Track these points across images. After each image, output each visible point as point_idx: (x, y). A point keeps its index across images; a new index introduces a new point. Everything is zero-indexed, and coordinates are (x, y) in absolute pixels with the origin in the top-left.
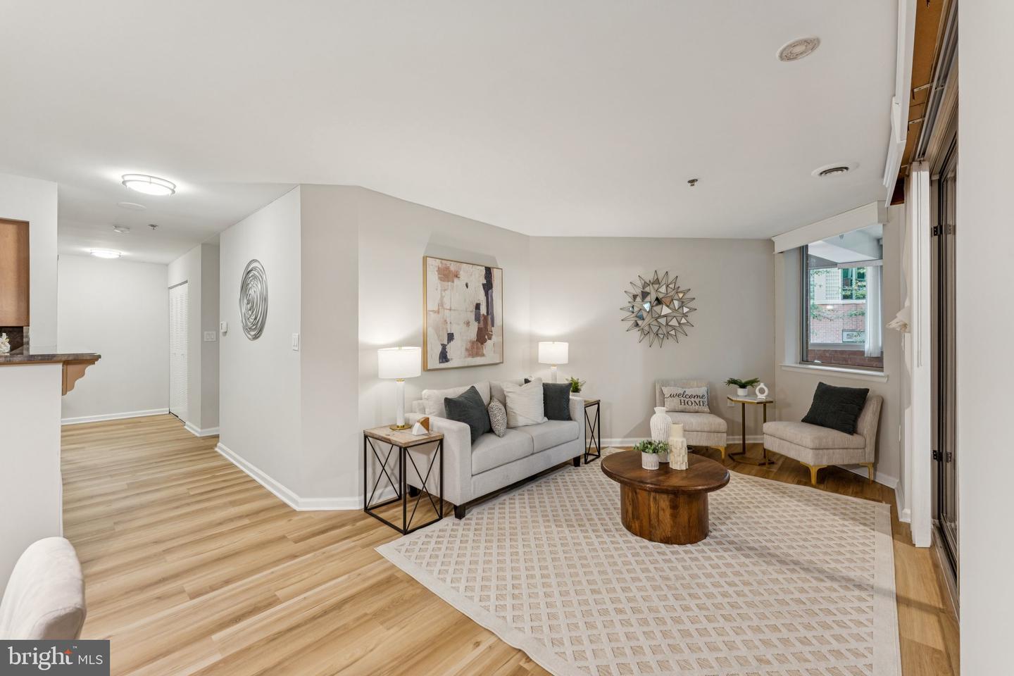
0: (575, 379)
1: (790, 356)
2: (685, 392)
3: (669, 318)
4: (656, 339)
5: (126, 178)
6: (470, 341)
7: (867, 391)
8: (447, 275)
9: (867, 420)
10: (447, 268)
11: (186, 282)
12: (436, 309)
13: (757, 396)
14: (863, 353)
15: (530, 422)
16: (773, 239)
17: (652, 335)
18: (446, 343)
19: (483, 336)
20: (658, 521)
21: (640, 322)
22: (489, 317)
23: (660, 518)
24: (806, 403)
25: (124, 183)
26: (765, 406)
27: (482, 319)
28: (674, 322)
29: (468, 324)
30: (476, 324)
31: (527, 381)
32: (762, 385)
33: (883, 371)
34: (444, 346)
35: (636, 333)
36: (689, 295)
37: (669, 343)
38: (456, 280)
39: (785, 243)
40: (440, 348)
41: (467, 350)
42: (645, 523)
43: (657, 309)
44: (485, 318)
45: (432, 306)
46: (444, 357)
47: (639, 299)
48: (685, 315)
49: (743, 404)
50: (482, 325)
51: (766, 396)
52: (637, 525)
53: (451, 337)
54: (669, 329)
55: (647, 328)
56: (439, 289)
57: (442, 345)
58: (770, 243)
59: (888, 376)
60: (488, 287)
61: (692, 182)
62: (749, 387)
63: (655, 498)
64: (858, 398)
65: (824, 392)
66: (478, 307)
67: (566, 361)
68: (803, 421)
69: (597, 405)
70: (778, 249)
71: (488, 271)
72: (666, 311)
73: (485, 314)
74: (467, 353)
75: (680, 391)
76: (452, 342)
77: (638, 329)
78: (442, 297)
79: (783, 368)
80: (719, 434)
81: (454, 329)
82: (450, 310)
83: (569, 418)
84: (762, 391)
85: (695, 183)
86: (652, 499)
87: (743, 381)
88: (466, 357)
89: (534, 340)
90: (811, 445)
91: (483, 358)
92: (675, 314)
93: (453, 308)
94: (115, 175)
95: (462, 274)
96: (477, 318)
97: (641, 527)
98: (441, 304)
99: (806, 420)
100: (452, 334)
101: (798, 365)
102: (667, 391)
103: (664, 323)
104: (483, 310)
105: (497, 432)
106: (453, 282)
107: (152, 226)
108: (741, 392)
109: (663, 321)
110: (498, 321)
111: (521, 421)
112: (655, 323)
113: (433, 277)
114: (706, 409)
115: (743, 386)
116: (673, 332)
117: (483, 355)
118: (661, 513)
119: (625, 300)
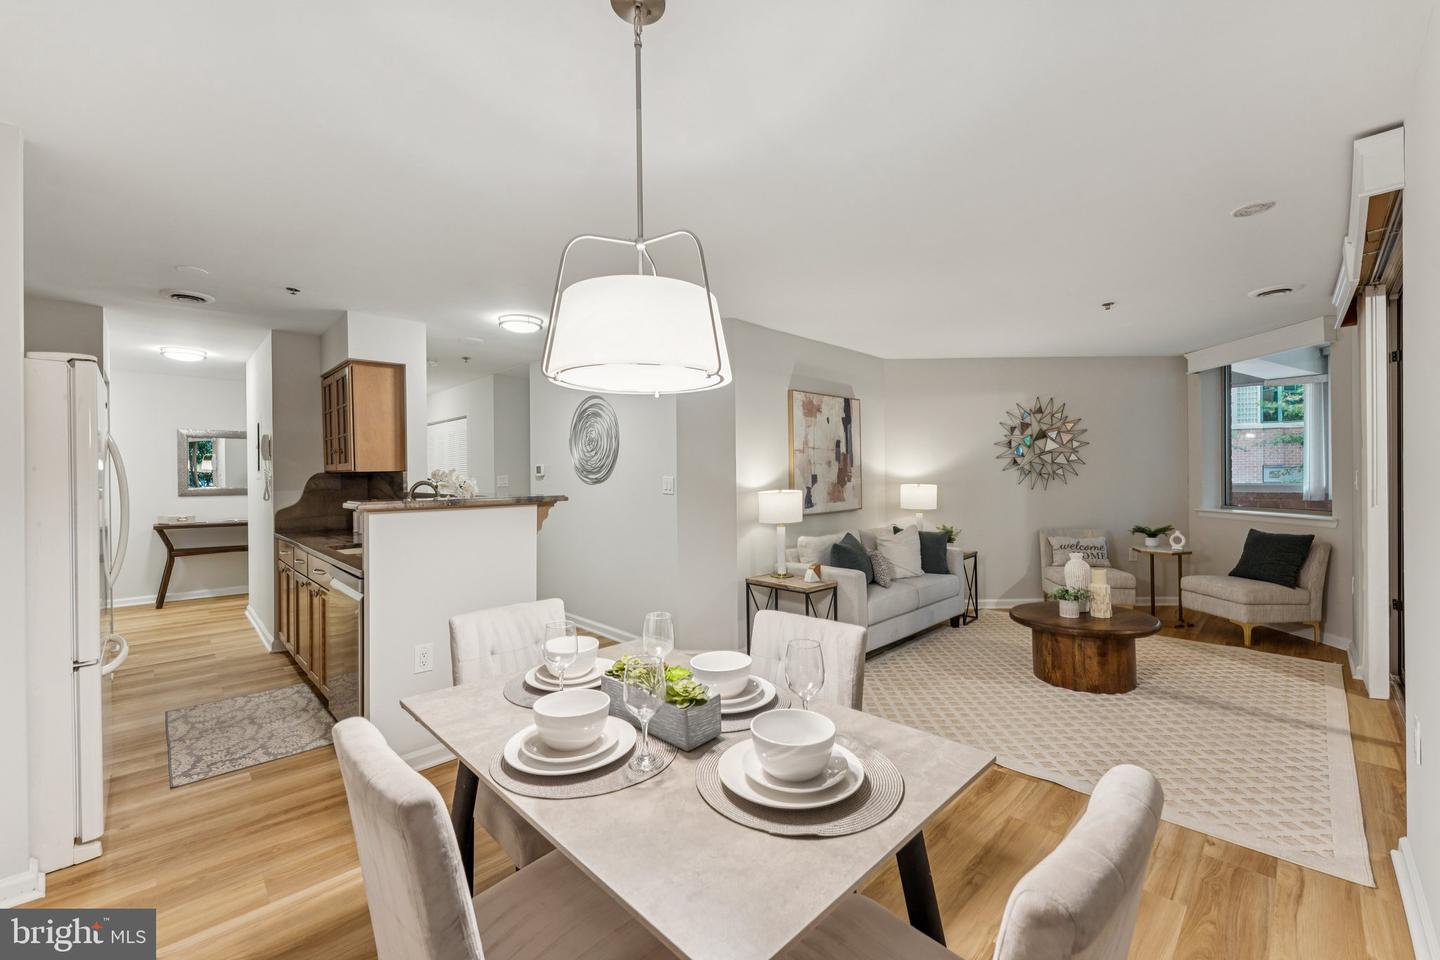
0: (948, 527)
1: (1208, 499)
2: (1078, 543)
3: (1055, 455)
4: (1039, 481)
5: (502, 320)
6: (832, 483)
7: (1312, 537)
8: (811, 410)
9: (1312, 572)
10: (811, 402)
11: (465, 417)
12: (801, 447)
13: (1171, 546)
14: (1300, 495)
15: (909, 574)
16: (1186, 356)
17: (1034, 475)
18: (810, 486)
19: (843, 477)
20: (1085, 669)
21: (1019, 460)
22: (849, 455)
23: (1087, 666)
24: (1235, 553)
25: (500, 324)
26: (1180, 558)
27: (842, 458)
28: (1061, 460)
29: (829, 464)
30: (837, 464)
31: (896, 530)
32: (1177, 533)
33: (1331, 515)
34: (809, 490)
35: (1014, 473)
36: (1080, 426)
37: (1055, 484)
38: (818, 416)
39: (1204, 361)
41: (829, 494)
42: (1069, 672)
43: (1040, 443)
44: (845, 456)
45: (798, 445)
46: (808, 501)
47: (1017, 432)
48: (1074, 451)
49: (1152, 556)
50: (842, 465)
51: (1183, 547)
52: (1058, 675)
53: (815, 479)
54: (1055, 467)
55: (1027, 467)
56: (804, 424)
57: (807, 488)
58: (1182, 361)
59: (1338, 521)
60: (847, 421)
61: (1107, 305)
62: (1161, 536)
63: (1080, 646)
64: (1303, 545)
65: (1257, 542)
66: (838, 444)
67: (934, 506)
68: (1230, 575)
69: (973, 558)
70: (1192, 368)
71: (847, 402)
72: (1051, 445)
73: (845, 453)
74: (829, 498)
75: (1073, 541)
76: (816, 485)
77: (1017, 468)
78: (806, 436)
79: (1201, 514)
80: (1127, 591)
81: (819, 470)
82: (814, 448)
83: (947, 572)
84: (1177, 540)
85: (1111, 306)
86: (1076, 646)
87: (1153, 529)
88: (828, 502)
89: (892, 483)
90: (1244, 599)
91: (843, 503)
92: (1062, 449)
93: (816, 447)
94: (493, 317)
95: (824, 408)
96: (838, 458)
97: (1064, 677)
98: (806, 443)
99: (1234, 574)
100: (816, 475)
101: (1220, 511)
102: (1055, 542)
103: (1050, 461)
104: (843, 449)
105: (882, 583)
106: (816, 417)
107: (466, 358)
108: (1150, 542)
109: (1047, 458)
110: (856, 462)
111: (899, 573)
112: (1037, 460)
113: (798, 412)
114: (1106, 562)
115: (1153, 535)
116: (1060, 472)
117: (843, 500)
118: (1088, 660)
119: (1001, 434)
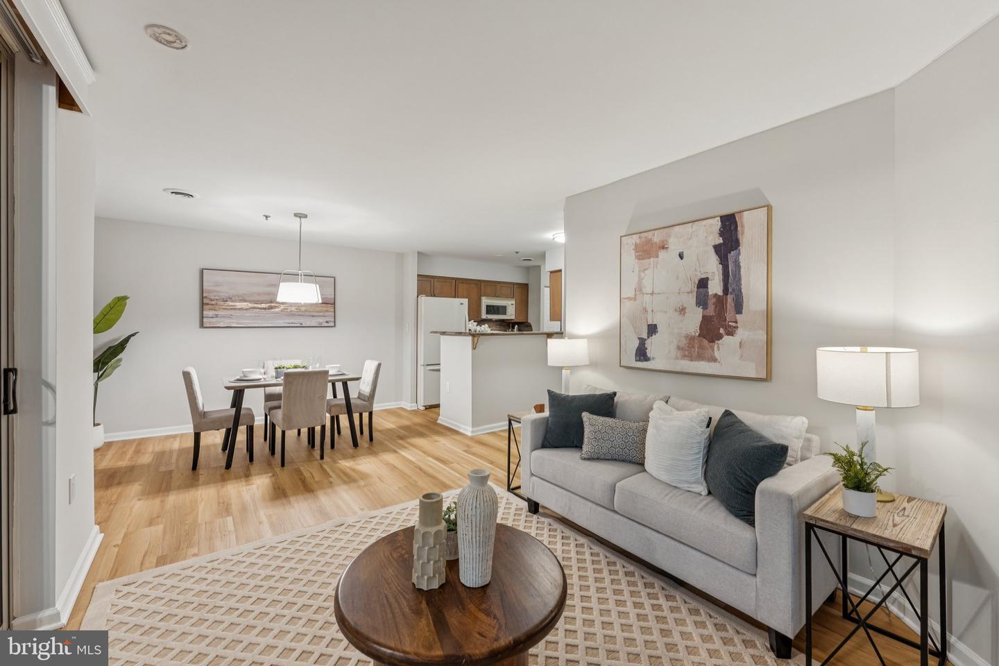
6: (687, 337)
8: (648, 250)
10: (649, 242)
12: (632, 295)
18: (645, 336)
19: (713, 329)
22: (730, 298)
27: (711, 302)
29: (682, 310)
30: (700, 310)
34: (642, 342)
38: (662, 254)
40: (636, 344)
41: (679, 348)
44: (720, 301)
45: (629, 292)
46: (642, 354)
50: (711, 311)
53: (652, 329)
56: (637, 269)
57: (639, 338)
60: (727, 248)
66: (703, 284)
71: (729, 221)
73: (720, 293)
74: (679, 354)
76: (654, 336)
78: (640, 280)
81: (658, 319)
82: (652, 294)
88: (677, 358)
91: (712, 364)
93: (655, 292)
95: (673, 241)
96: (702, 301)
98: (639, 289)
100: (656, 325)
104: (715, 287)
106: (657, 257)
110: (753, 306)
113: (630, 258)
117: (714, 360)
